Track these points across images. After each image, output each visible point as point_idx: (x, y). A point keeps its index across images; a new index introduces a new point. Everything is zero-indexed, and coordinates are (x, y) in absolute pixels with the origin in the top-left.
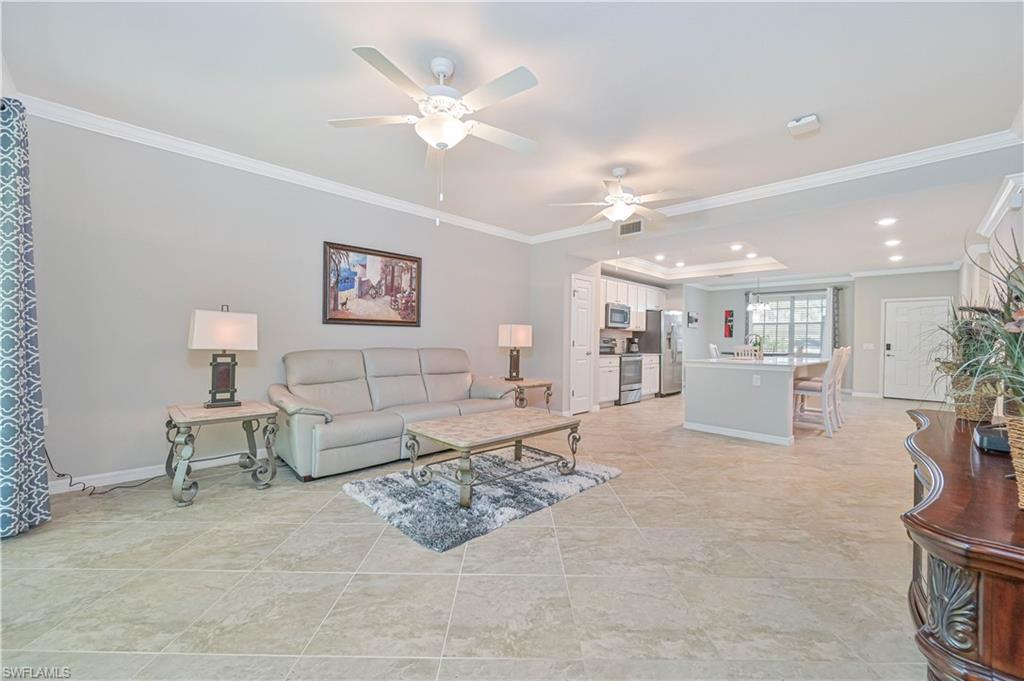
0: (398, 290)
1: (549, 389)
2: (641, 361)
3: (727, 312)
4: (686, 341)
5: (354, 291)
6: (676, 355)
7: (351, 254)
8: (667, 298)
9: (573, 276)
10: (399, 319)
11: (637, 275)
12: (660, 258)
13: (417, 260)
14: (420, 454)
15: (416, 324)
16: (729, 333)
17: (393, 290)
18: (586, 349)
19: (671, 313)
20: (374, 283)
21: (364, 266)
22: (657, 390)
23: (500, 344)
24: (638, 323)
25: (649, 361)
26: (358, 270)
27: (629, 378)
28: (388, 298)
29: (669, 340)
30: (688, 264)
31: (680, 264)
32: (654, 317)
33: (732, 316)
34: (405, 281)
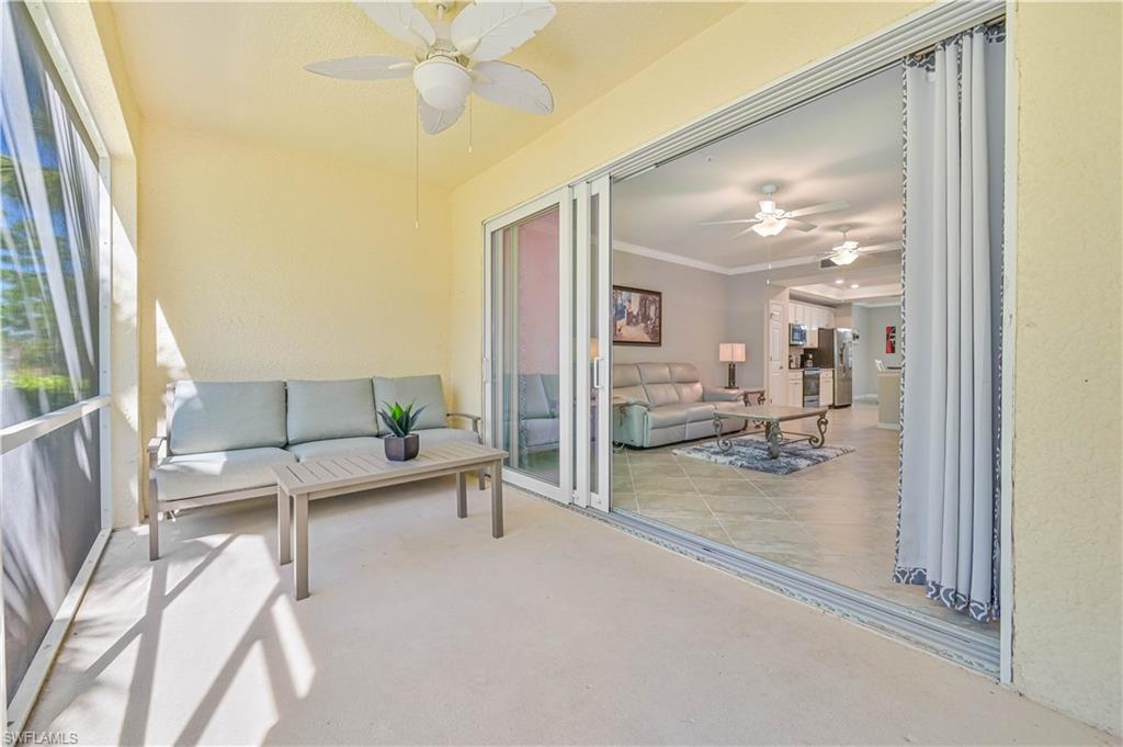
0: (649, 319)
1: (762, 395)
2: (818, 375)
3: (888, 328)
4: (855, 357)
5: (624, 321)
6: (847, 370)
7: (624, 293)
8: (835, 315)
9: (771, 301)
10: (649, 340)
11: (819, 299)
12: (839, 282)
13: (659, 294)
14: (724, 431)
15: (659, 344)
16: (891, 349)
17: (646, 318)
18: (779, 363)
19: (842, 330)
20: (635, 313)
21: (630, 301)
22: (831, 402)
23: (721, 359)
24: (812, 342)
25: (825, 375)
26: (626, 304)
27: (810, 389)
28: (643, 325)
29: (841, 355)
30: (862, 285)
31: (855, 286)
32: (826, 335)
33: (894, 332)
34: (652, 311)
